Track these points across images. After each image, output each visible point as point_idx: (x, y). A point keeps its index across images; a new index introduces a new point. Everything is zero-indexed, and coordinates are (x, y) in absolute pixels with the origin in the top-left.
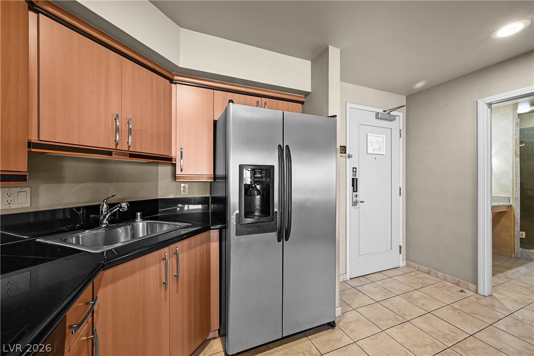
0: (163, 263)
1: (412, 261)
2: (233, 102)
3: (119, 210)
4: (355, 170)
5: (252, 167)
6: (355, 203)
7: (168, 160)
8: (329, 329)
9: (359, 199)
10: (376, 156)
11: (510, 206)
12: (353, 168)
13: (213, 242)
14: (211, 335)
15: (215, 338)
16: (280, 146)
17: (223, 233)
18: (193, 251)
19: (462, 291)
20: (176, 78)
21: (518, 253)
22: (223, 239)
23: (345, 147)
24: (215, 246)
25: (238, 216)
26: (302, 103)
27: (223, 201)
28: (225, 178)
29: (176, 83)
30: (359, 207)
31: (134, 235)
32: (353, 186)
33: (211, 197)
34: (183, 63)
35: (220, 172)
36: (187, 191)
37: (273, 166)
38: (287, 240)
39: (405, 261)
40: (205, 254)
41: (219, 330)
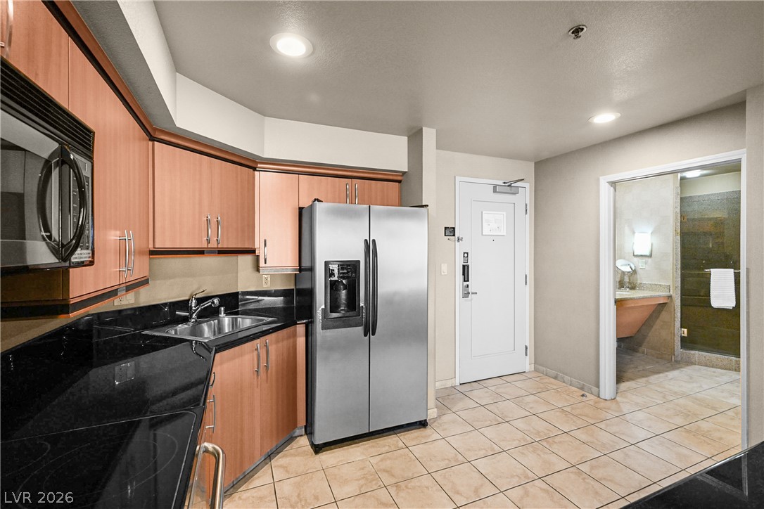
0: (255, 353)
1: (540, 365)
2: (319, 201)
3: (211, 305)
4: (466, 255)
5: (339, 263)
6: (466, 295)
7: (252, 251)
8: (420, 428)
9: (470, 290)
10: (494, 238)
11: (670, 297)
12: (464, 253)
13: (300, 337)
14: (297, 432)
15: (302, 436)
16: (366, 240)
17: (310, 328)
18: (280, 344)
19: (583, 395)
20: (259, 165)
21: (678, 355)
22: (309, 334)
23: (454, 228)
24: (301, 341)
25: (324, 311)
26: (399, 182)
27: (309, 293)
28: (311, 269)
29: (259, 171)
30: (471, 300)
31: (220, 329)
32: (464, 274)
33: (296, 289)
34: (268, 154)
35: (306, 264)
36: (269, 283)
37: (359, 261)
38: (373, 334)
39: (533, 365)
40: (291, 349)
41: (306, 427)
